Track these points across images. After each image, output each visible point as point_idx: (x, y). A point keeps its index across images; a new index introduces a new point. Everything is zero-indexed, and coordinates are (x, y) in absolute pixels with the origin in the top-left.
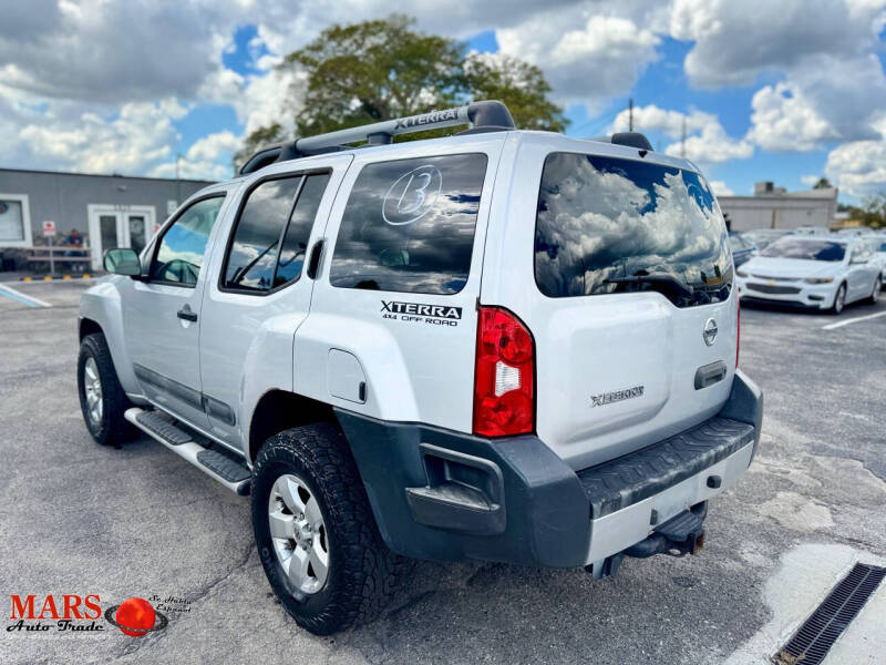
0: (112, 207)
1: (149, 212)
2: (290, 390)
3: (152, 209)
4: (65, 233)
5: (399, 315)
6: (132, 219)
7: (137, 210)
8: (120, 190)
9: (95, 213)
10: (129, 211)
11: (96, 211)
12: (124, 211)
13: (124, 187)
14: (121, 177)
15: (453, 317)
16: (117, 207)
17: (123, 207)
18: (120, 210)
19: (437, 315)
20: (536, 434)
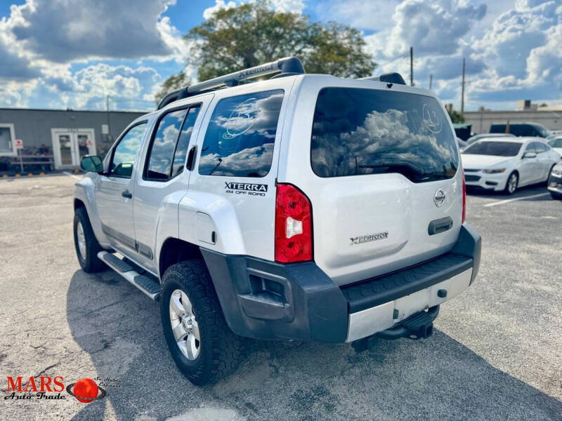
0: (66, 130)
1: (90, 132)
2: (177, 238)
3: (92, 130)
4: (37, 147)
5: (235, 191)
6: (80, 137)
7: (82, 131)
8: (72, 119)
9: (56, 134)
10: (78, 132)
11: (56, 132)
12: (75, 132)
13: (73, 117)
14: (72, 111)
15: (262, 190)
16: (70, 130)
17: (73, 130)
18: (72, 132)
19: (254, 190)
20: (314, 261)
